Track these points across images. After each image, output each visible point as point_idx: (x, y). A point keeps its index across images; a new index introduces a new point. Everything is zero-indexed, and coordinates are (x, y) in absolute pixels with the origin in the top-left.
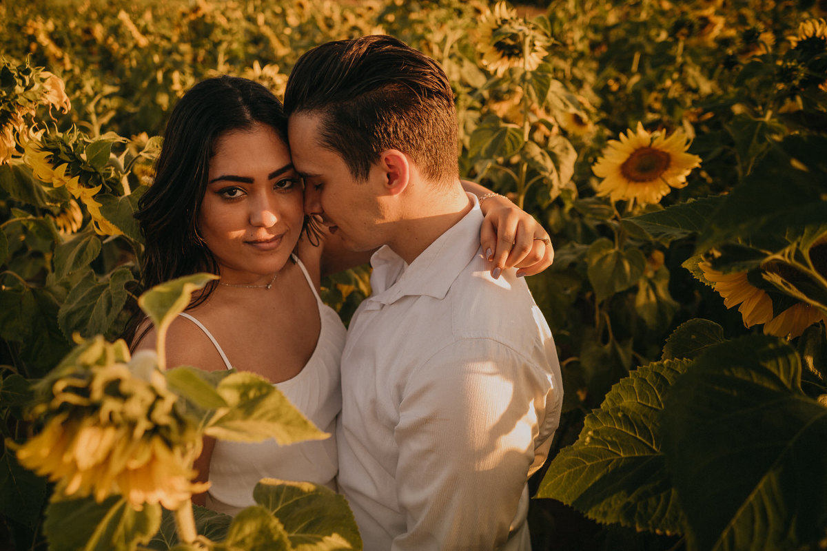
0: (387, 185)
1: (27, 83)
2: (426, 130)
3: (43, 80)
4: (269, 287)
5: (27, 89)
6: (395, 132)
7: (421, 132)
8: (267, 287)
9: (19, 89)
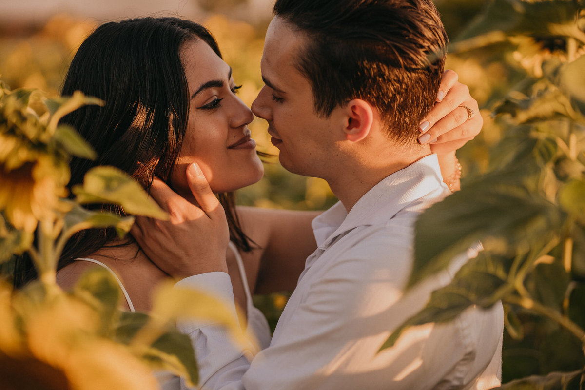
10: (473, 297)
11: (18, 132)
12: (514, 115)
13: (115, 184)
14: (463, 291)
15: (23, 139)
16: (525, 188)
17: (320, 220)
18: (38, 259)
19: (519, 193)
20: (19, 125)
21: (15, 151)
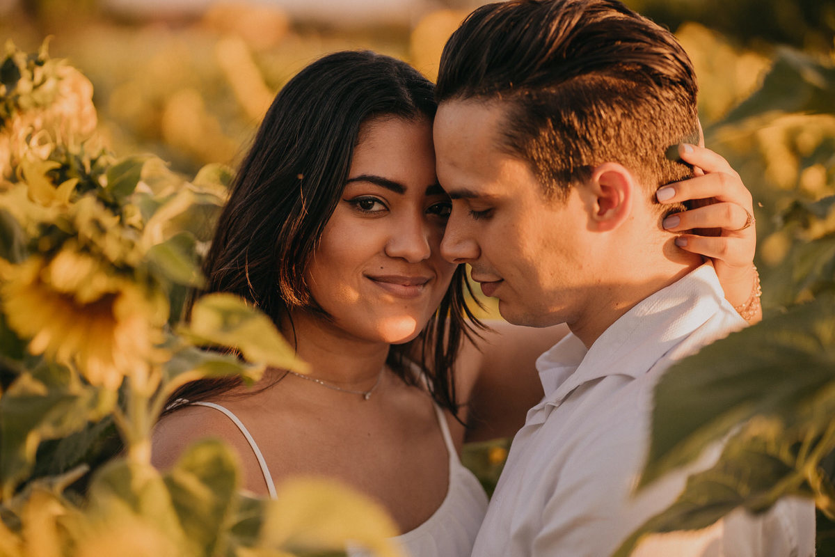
0: (595, 216)
1: (38, 79)
2: (660, 135)
3: (60, 79)
4: (367, 397)
5: (35, 87)
6: (618, 136)
7: (653, 137)
8: (364, 396)
9: (24, 85)
10: (744, 490)
11: (94, 249)
12: (806, 226)
13: (235, 320)
14: (730, 480)
15: (102, 260)
16: (816, 338)
17: (548, 359)
18: (125, 424)
19: (807, 345)
20: (96, 239)
21: (89, 278)
